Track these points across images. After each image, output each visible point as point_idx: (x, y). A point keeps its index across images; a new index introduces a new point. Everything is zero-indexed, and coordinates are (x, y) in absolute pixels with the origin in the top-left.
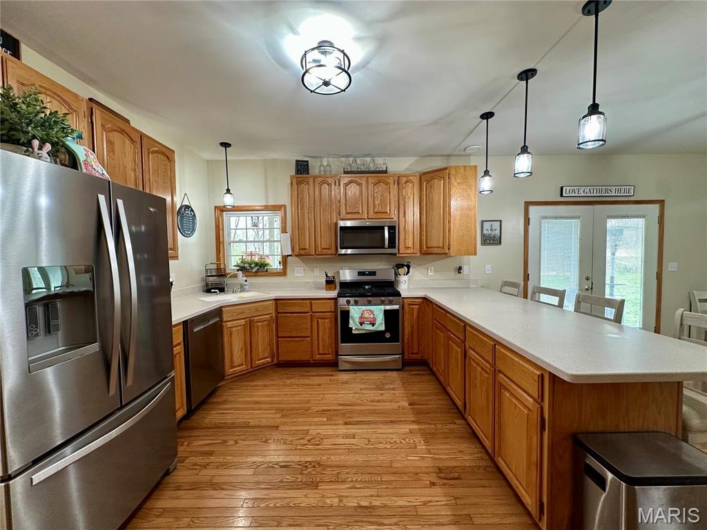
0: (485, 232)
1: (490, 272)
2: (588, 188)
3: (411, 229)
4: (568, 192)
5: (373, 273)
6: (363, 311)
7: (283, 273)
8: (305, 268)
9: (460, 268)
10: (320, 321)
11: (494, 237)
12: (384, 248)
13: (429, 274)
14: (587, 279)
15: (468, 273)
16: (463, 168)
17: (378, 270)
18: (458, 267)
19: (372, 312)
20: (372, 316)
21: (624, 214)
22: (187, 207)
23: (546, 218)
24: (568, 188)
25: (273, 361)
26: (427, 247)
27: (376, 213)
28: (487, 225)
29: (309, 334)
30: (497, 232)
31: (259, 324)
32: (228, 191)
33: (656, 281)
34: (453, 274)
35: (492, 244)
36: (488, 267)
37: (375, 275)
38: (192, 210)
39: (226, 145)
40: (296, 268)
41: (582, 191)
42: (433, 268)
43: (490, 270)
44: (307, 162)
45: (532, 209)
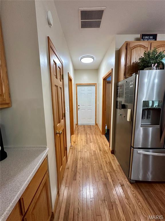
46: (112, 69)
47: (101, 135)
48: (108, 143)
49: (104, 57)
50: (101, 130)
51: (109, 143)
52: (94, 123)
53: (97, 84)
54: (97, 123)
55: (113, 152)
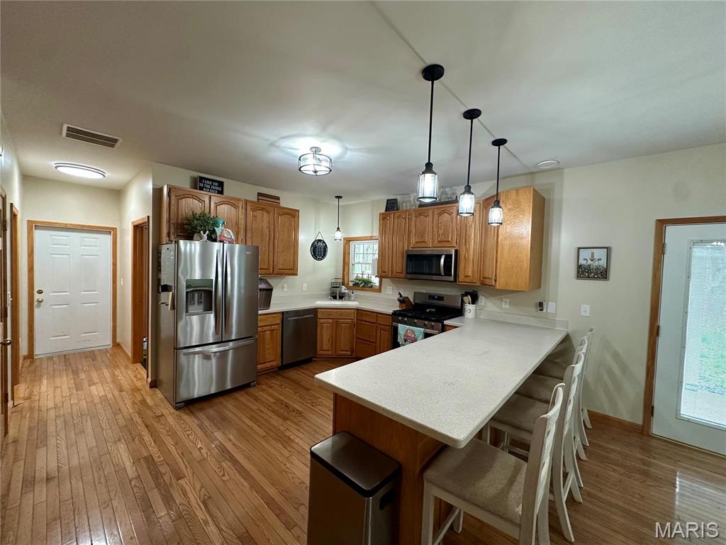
0: (582, 262)
1: (588, 314)
3: (471, 258)
5: (441, 298)
6: (407, 330)
7: (379, 290)
8: (395, 288)
9: (541, 304)
10: (382, 332)
11: (598, 269)
12: (440, 275)
13: (503, 306)
16: (514, 192)
17: (446, 295)
18: (539, 302)
19: (414, 332)
20: (413, 336)
22: (320, 241)
23: (701, 242)
25: (352, 355)
26: (484, 278)
27: (440, 241)
28: (584, 254)
29: (374, 341)
30: (603, 263)
31: (343, 325)
32: (338, 229)
34: (533, 310)
35: (594, 278)
36: (585, 307)
37: (442, 301)
38: (324, 242)
39: (339, 197)
40: (388, 287)
42: (509, 300)
43: (588, 311)
44: (396, 200)
45: (670, 228)
46: (148, 217)
47: (131, 366)
48: (143, 372)
49: (134, 178)
50: (130, 354)
51: (146, 371)
52: (109, 342)
53: (118, 229)
54: (118, 341)
55: (154, 385)
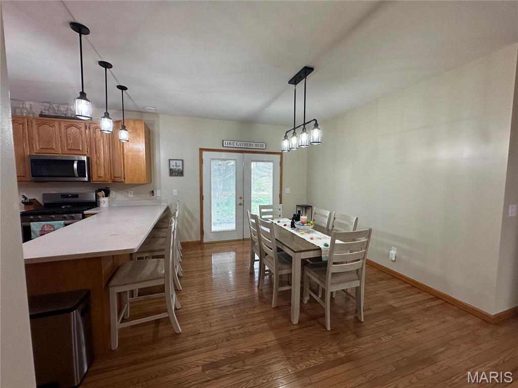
0: (172, 167)
1: (176, 194)
2: (239, 142)
3: (102, 164)
4: (226, 144)
5: (76, 196)
6: (43, 226)
9: (153, 192)
11: (179, 171)
12: (74, 176)
13: (129, 196)
14: (241, 198)
15: (160, 195)
16: (133, 121)
17: (80, 193)
18: (151, 190)
19: (52, 225)
21: (262, 159)
23: (214, 159)
24: (227, 142)
26: (114, 177)
27: (70, 149)
28: (173, 163)
30: (181, 168)
33: (279, 199)
34: (148, 196)
35: (177, 176)
36: (175, 191)
37: (78, 197)
41: (235, 144)
42: (132, 192)
45: (204, 153)
